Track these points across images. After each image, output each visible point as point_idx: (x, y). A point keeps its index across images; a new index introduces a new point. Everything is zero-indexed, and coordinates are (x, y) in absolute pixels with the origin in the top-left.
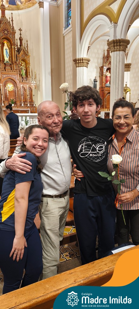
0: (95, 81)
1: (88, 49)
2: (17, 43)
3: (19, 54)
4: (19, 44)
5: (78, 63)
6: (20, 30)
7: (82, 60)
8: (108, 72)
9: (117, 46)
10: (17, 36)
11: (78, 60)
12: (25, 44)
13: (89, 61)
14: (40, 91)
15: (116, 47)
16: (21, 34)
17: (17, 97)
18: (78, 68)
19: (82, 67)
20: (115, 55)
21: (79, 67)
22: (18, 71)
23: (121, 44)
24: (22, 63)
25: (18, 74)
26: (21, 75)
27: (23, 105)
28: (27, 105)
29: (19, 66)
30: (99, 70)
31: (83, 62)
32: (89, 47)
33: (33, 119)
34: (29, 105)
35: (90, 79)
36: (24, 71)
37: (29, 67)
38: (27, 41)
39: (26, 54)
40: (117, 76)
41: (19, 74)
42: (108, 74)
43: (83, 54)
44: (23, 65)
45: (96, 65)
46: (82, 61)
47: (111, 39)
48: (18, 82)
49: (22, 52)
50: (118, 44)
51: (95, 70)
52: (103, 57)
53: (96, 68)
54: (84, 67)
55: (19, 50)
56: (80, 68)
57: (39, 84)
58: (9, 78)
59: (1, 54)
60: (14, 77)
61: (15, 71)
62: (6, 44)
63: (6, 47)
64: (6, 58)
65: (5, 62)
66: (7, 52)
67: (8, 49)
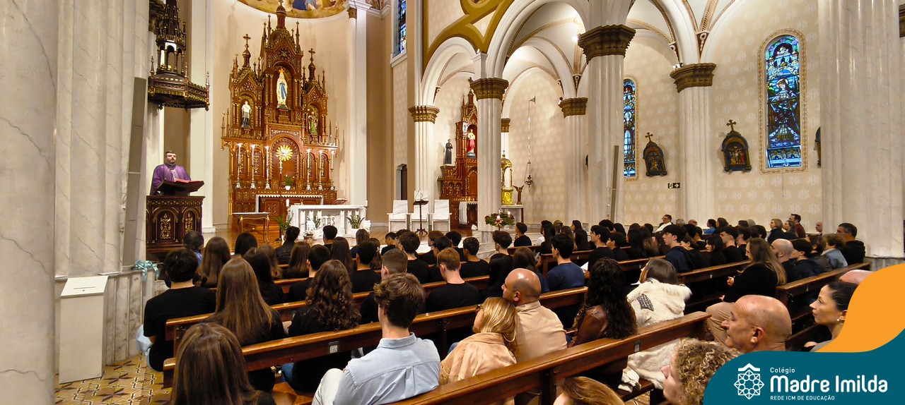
0: (449, 147)
1: (436, 92)
2: (304, 74)
3: (307, 93)
4: (307, 76)
5: (418, 114)
6: (312, 52)
7: (426, 110)
8: (470, 132)
9: (487, 89)
10: (305, 62)
11: (418, 110)
12: (319, 76)
13: (437, 111)
14: (344, 162)
15: (485, 92)
16: (312, 59)
17: (298, 172)
18: (417, 123)
19: (424, 122)
20: (485, 105)
21: (419, 121)
22: (304, 125)
23: (494, 86)
24: (311, 110)
25: (303, 130)
26: (308, 132)
27: (308, 188)
28: (318, 187)
29: (305, 115)
30: (455, 127)
31: (426, 114)
32: (437, 88)
33: (329, 215)
34: (320, 188)
35: (440, 144)
36: (316, 125)
37: (325, 118)
38: (323, 72)
39: (321, 93)
40: (489, 141)
41: (305, 130)
42: (472, 136)
43: (426, 99)
44: (313, 113)
45: (450, 119)
46: (424, 112)
47: (476, 77)
48: (301, 143)
49: (312, 91)
50: (489, 86)
51: (448, 127)
52: (462, 107)
53: (450, 124)
54: (429, 123)
55: (307, 87)
56: (421, 123)
57: (343, 150)
58: (284, 135)
59: (271, 91)
60: (295, 135)
61: (297, 124)
62: (282, 75)
63: (281, 79)
64: (281, 100)
65: (278, 107)
66: (283, 88)
67: (286, 83)
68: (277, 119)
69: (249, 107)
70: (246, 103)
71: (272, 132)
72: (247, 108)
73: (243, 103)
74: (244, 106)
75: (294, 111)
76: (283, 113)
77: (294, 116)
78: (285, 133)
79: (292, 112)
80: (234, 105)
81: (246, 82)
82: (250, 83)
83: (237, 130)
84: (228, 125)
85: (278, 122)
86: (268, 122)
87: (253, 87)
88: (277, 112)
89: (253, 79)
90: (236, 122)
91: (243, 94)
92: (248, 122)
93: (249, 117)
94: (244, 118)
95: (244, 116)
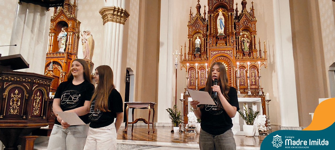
2: (237, 8)
3: (239, 21)
12: (251, 8)
22: (235, 45)
25: (235, 48)
26: (242, 51)
28: (247, 93)
29: (238, 38)
37: (254, 37)
44: (245, 36)
48: (233, 59)
55: (239, 17)
58: (220, 54)
59: (212, 25)
60: (229, 53)
61: (230, 45)
62: (221, 14)
63: (221, 17)
64: (221, 31)
65: (218, 35)
66: (221, 22)
67: (223, 18)
68: (216, 44)
69: (199, 40)
70: (198, 37)
71: (213, 54)
72: (198, 41)
73: (196, 38)
74: (196, 40)
75: (229, 36)
76: (221, 39)
77: (229, 40)
78: (221, 53)
79: (227, 37)
80: (189, 40)
81: (196, 23)
82: (199, 23)
83: (191, 56)
84: (185, 54)
85: (216, 46)
86: (209, 46)
87: (201, 26)
88: (217, 39)
89: (201, 20)
90: (190, 51)
91: (195, 32)
92: (199, 50)
93: (199, 47)
94: (196, 48)
95: (196, 47)
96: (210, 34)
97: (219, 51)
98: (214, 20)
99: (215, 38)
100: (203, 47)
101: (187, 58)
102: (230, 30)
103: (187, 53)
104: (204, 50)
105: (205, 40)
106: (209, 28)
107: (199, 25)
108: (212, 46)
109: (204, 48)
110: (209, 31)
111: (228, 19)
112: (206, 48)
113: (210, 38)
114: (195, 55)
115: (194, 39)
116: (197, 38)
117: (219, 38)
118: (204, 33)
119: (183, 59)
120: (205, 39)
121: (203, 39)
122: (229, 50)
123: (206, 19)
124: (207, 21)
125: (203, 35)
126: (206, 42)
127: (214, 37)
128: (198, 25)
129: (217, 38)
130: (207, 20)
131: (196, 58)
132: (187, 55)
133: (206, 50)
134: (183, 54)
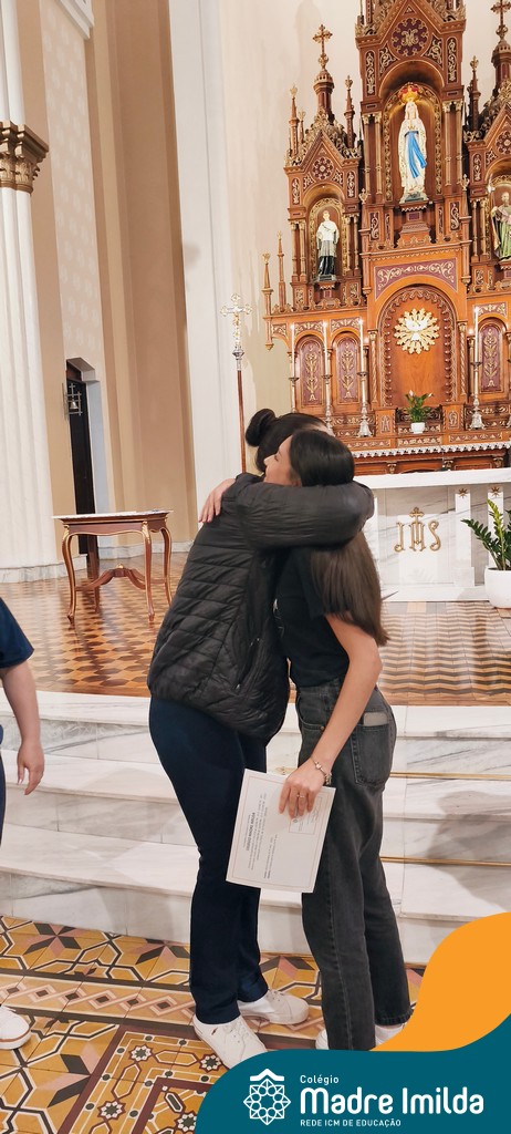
2: (473, 81)
3: (483, 136)
6: (501, 7)
16: (502, 30)
17: (454, 380)
22: (467, 235)
26: (492, 258)
27: (478, 422)
29: (479, 206)
44: (506, 196)
48: (457, 294)
59: (379, 161)
60: (443, 271)
61: (447, 240)
62: (411, 109)
63: (412, 122)
64: (413, 183)
65: (402, 201)
66: (414, 144)
67: (420, 127)
68: (397, 237)
69: (332, 226)
70: (326, 216)
71: (383, 278)
72: (327, 233)
73: (320, 220)
74: (321, 229)
75: (443, 201)
76: (414, 217)
77: (443, 217)
78: (414, 273)
79: (437, 207)
80: (293, 227)
81: (317, 156)
82: (328, 155)
83: (301, 291)
84: (282, 284)
85: (396, 246)
86: (370, 249)
87: (336, 166)
88: (400, 217)
89: (335, 143)
90: (298, 272)
91: (315, 193)
92: (332, 265)
93: (332, 254)
94: (321, 258)
95: (322, 253)
96: (373, 199)
97: (406, 266)
98: (387, 139)
99: (391, 213)
100: (346, 254)
101: (290, 300)
102: (448, 178)
103: (288, 280)
104: (352, 267)
105: (356, 226)
106: (367, 177)
107: (328, 162)
108: (381, 248)
109: (352, 255)
110: (368, 188)
111: (438, 131)
112: (357, 257)
113: (372, 217)
114: (317, 286)
115: (312, 223)
116: (324, 220)
117: (408, 215)
118: (351, 195)
119: (277, 306)
120: (355, 221)
121: (348, 221)
122: (446, 261)
123: (355, 135)
124: (361, 143)
125: (345, 205)
126: (359, 233)
127: (385, 208)
128: (325, 162)
129: (399, 212)
130: (357, 139)
131: (322, 297)
132: (289, 289)
133: (357, 263)
134: (275, 286)
